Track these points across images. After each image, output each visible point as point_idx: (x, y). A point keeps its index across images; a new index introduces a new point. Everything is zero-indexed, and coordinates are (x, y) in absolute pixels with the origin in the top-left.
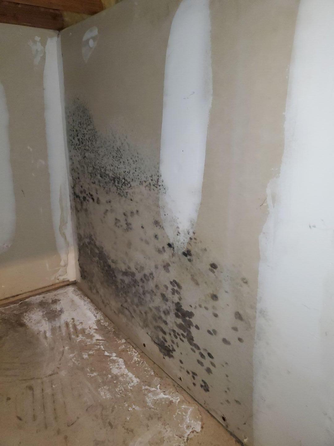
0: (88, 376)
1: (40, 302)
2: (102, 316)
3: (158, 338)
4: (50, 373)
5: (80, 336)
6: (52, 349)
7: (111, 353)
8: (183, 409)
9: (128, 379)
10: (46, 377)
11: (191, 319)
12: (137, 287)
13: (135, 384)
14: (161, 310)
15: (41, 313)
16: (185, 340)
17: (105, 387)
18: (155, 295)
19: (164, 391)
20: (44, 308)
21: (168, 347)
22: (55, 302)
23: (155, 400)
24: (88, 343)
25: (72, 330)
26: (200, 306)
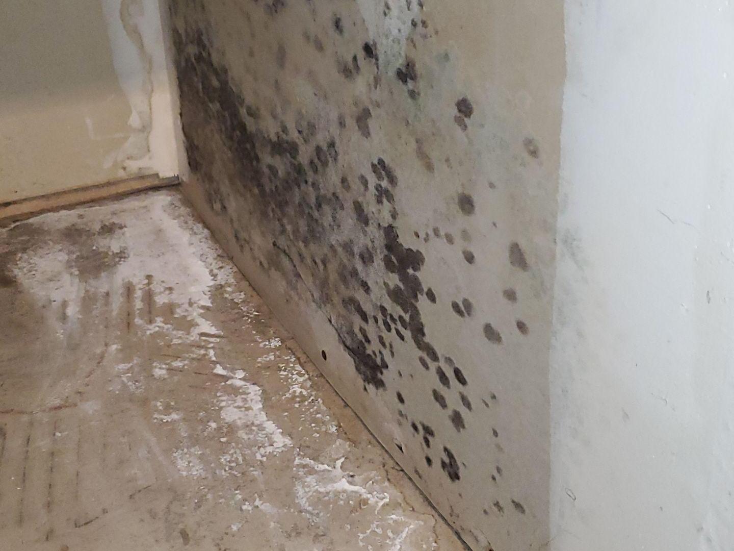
0: (156, 418)
1: (67, 228)
2: (231, 276)
3: (351, 332)
4: (57, 402)
5: (159, 321)
6: (73, 347)
7: (233, 370)
8: (391, 522)
9: (261, 437)
10: (44, 411)
11: (418, 274)
12: (303, 186)
13: (277, 450)
14: (356, 250)
15: (63, 257)
16: (407, 334)
17: (192, 450)
18: (342, 208)
19: (351, 473)
20: (74, 244)
21: (373, 356)
22: (108, 229)
23: (320, 493)
24: (175, 341)
25: (138, 304)
26: (436, 232)
